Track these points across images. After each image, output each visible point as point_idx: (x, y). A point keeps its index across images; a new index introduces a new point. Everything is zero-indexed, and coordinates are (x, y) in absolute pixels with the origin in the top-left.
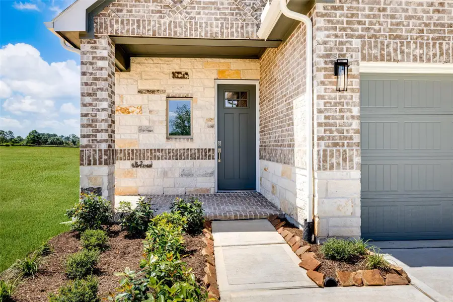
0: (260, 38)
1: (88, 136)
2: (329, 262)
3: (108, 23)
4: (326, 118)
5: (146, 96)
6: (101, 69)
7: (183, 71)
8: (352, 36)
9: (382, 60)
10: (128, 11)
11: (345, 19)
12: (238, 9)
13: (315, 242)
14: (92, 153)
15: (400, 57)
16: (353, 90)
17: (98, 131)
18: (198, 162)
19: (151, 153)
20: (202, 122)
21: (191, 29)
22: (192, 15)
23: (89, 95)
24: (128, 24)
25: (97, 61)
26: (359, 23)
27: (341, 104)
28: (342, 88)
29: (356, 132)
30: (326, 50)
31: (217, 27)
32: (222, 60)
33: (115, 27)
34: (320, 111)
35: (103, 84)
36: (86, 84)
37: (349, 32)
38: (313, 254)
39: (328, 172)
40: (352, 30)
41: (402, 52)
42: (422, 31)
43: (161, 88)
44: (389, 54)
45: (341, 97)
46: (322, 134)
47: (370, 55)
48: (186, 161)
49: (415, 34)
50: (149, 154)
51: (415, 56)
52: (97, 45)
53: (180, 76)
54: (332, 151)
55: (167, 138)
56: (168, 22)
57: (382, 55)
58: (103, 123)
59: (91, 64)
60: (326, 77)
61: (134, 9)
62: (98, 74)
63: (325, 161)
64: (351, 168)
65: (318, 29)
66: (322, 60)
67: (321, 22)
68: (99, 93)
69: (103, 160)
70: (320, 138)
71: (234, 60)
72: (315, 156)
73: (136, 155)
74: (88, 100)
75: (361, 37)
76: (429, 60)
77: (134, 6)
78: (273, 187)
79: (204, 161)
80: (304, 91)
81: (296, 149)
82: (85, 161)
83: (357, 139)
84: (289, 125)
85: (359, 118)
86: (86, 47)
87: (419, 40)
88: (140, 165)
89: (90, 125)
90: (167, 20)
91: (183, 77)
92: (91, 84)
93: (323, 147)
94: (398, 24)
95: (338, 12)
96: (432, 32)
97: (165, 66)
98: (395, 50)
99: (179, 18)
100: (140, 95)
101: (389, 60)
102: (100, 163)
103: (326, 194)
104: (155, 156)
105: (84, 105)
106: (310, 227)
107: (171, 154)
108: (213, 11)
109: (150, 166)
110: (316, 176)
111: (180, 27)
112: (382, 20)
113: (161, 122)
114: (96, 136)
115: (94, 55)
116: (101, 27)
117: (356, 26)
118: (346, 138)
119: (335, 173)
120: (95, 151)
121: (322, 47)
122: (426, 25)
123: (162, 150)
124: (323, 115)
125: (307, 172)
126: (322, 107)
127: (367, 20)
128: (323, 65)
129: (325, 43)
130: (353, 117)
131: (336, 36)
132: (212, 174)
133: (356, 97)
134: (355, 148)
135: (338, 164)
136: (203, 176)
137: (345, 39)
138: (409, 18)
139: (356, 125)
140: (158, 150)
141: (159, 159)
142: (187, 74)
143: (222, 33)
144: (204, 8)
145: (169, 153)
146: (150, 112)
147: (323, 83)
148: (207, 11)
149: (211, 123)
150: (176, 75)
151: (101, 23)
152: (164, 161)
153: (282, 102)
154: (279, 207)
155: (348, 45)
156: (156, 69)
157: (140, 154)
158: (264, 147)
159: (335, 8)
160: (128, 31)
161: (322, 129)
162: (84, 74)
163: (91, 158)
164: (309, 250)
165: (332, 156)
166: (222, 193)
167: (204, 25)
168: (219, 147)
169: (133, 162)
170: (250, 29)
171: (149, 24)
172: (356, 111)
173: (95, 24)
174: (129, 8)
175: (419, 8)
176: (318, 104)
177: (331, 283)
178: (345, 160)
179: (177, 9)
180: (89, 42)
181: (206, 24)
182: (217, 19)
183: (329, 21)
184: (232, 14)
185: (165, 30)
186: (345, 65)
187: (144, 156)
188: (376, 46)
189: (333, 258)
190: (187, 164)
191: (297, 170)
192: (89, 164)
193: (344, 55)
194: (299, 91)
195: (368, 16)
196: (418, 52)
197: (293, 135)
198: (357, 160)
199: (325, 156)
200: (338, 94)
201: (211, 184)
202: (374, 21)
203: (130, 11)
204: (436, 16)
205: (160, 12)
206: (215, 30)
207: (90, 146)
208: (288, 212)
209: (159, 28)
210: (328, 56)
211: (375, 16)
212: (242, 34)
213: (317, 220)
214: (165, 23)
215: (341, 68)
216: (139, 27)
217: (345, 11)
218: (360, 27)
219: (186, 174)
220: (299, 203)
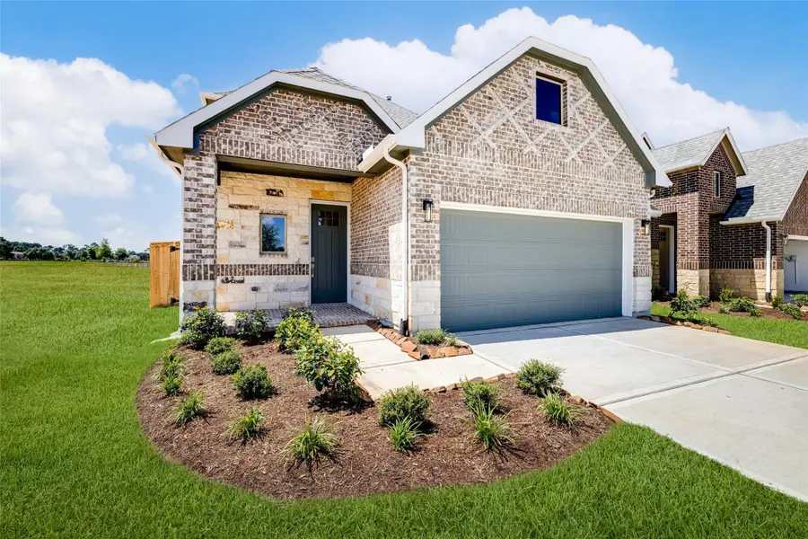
0: (360, 170)
1: (193, 251)
2: (422, 346)
3: (216, 142)
4: (417, 241)
5: (237, 211)
6: (207, 186)
7: (278, 188)
8: (435, 182)
9: (455, 201)
10: (236, 133)
11: (430, 169)
12: (342, 144)
13: (408, 335)
14: (197, 268)
15: (466, 200)
16: (436, 222)
17: (203, 246)
18: (292, 277)
19: (243, 269)
20: (297, 239)
21: (299, 156)
22: (300, 144)
23: (194, 210)
24: (236, 145)
25: (203, 178)
26: (440, 173)
27: (428, 231)
28: (429, 219)
29: (438, 252)
30: (417, 190)
31: (323, 157)
32: (316, 182)
33: (223, 146)
34: (413, 236)
35: (207, 201)
36: (191, 200)
37: (433, 178)
38: (409, 342)
39: (418, 282)
40: (436, 178)
41: (467, 196)
42: (479, 182)
43: (254, 205)
44: (459, 198)
45: (427, 227)
46: (414, 253)
47: (447, 196)
48: (280, 276)
49: (475, 184)
50: (241, 270)
51: (475, 200)
52: (203, 162)
53: (274, 193)
54: (421, 266)
55: (261, 254)
56: (277, 148)
57: (455, 197)
58: (209, 239)
59: (196, 180)
60: (417, 210)
61: (242, 131)
62: (204, 190)
63: (416, 274)
64: (434, 279)
65: (412, 174)
66: (415, 198)
67: (414, 169)
68: (204, 209)
69: (209, 275)
70: (413, 257)
71: (328, 182)
72: (410, 270)
73: (227, 271)
74: (192, 215)
75: (441, 183)
76: (484, 203)
77: (242, 129)
78: (367, 298)
79: (298, 276)
80: (399, 220)
81: (391, 265)
82: (189, 276)
83: (438, 257)
84: (384, 245)
85: (439, 242)
86: (189, 163)
87: (478, 189)
88: (231, 281)
89: (195, 241)
90: (276, 146)
91: (278, 195)
92: (196, 200)
93: (415, 264)
94: (465, 176)
95: (426, 163)
96: (486, 183)
97: (258, 182)
98: (463, 194)
99: (288, 145)
100: (231, 210)
101: (459, 201)
102: (206, 278)
103: (417, 299)
104: (247, 272)
105: (188, 220)
106: (405, 325)
107: (265, 270)
108: (319, 143)
109: (242, 282)
110: (410, 285)
111: (289, 153)
112: (454, 172)
113: (254, 238)
114: (201, 252)
115: (200, 172)
116: (208, 145)
117: (437, 175)
118: (431, 257)
119: (424, 283)
120: (200, 266)
121: (415, 188)
122: (482, 178)
123: (255, 266)
124: (415, 239)
125: (403, 283)
126: (414, 233)
127: (445, 171)
128: (415, 202)
129: (416, 185)
130: (435, 241)
131: (424, 181)
132: (306, 288)
133: (438, 227)
134: (437, 264)
135: (426, 276)
136: (296, 290)
137: (430, 184)
138: (472, 172)
139: (437, 247)
140: (251, 266)
141: (251, 274)
142: (281, 191)
143: (327, 163)
144: (311, 139)
145: (263, 268)
146: (243, 227)
147: (415, 215)
148: (313, 142)
149: (305, 240)
150: (269, 192)
151: (208, 142)
152: (257, 276)
153: (377, 225)
154: (373, 314)
155: (432, 188)
156: (249, 185)
157: (231, 270)
158: (355, 263)
159: (423, 160)
160: (236, 152)
161: (414, 250)
162: (187, 189)
163: (196, 273)
164: (406, 340)
165: (421, 270)
166: (316, 306)
167: (311, 154)
168: (312, 263)
169: (224, 277)
170: (351, 161)
171: (258, 148)
172: (437, 237)
173: (201, 142)
174: (237, 130)
175: (478, 166)
176: (412, 231)
177: (425, 357)
178: (430, 273)
179: (286, 136)
180: (193, 159)
181: (313, 153)
182: (322, 150)
183: (420, 169)
184: (336, 147)
185: (274, 155)
186: (431, 203)
187: (235, 272)
188: (451, 190)
189: (425, 343)
190: (282, 279)
191: (392, 282)
192: (193, 279)
193: (430, 196)
194: (394, 219)
195: (446, 168)
196: (477, 197)
197: (388, 253)
198: (438, 273)
199: (416, 269)
200: (426, 224)
201: (305, 298)
202: (450, 172)
203: (239, 133)
204: (488, 172)
205: (269, 137)
206: (320, 159)
207: (195, 262)
208: (383, 317)
209: (268, 152)
210: (419, 195)
211: (450, 169)
212: (345, 165)
213: (410, 319)
214: (274, 148)
215: (428, 205)
216: (248, 149)
217: (430, 163)
218: (440, 176)
219: (280, 289)
220: (394, 308)
